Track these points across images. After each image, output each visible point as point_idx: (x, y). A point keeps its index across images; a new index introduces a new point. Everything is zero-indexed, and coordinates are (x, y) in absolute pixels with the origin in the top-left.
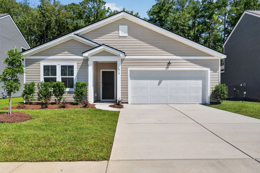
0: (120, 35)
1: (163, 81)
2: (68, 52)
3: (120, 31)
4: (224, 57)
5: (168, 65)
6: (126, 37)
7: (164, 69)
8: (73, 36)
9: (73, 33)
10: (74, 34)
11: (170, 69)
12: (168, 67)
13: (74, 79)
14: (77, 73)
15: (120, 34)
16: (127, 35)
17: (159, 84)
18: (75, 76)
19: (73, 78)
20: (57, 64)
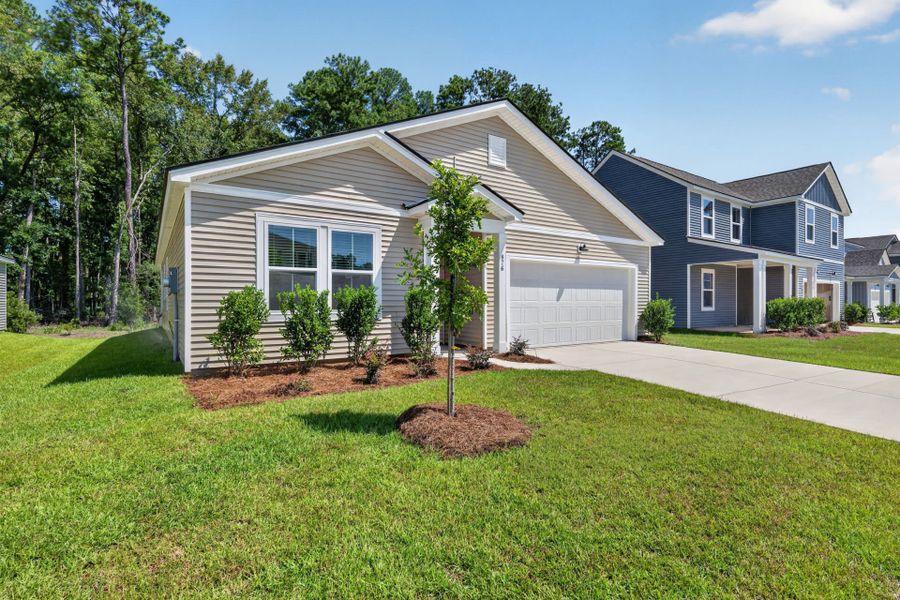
0: (492, 162)
1: (566, 291)
2: (355, 189)
3: (491, 151)
4: (660, 242)
5: (579, 254)
6: (502, 169)
7: (572, 261)
8: (380, 138)
9: (382, 130)
10: (386, 133)
11: (583, 262)
12: (578, 258)
13: (374, 280)
14: (382, 260)
15: (491, 158)
16: (504, 164)
17: (559, 298)
18: (376, 272)
19: (370, 276)
20: (320, 224)
